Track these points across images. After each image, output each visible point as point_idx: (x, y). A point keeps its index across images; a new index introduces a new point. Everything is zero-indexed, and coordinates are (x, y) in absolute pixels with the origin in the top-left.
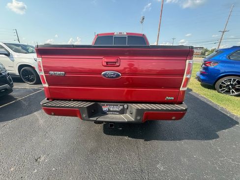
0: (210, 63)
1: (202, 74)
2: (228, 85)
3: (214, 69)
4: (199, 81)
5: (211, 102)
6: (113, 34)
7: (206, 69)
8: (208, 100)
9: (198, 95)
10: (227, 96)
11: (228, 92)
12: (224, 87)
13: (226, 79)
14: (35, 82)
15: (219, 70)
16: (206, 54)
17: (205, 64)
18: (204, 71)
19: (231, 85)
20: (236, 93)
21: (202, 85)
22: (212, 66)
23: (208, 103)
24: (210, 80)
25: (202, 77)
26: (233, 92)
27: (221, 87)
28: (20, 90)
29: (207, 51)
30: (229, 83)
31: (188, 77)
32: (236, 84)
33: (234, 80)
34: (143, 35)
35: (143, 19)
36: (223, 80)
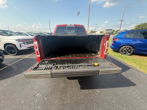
0: (116, 39)
1: (113, 45)
2: (125, 50)
3: (118, 42)
4: (111, 48)
5: (118, 59)
6: (67, 25)
7: (114, 42)
8: (116, 58)
9: (111, 56)
10: (125, 56)
11: (125, 54)
12: (124, 51)
13: (124, 47)
14: (16, 54)
15: (121, 43)
16: (114, 33)
17: (114, 40)
18: (114, 43)
19: (127, 50)
20: (129, 54)
21: (113, 51)
22: (117, 41)
23: (117, 60)
24: (117, 48)
25: (113, 47)
26: (127, 53)
27: (122, 51)
28: (7, 60)
29: (114, 31)
30: (125, 49)
31: (107, 48)
32: (128, 50)
33: (128, 47)
34: (83, 26)
35: (79, 13)
36: (122, 48)
